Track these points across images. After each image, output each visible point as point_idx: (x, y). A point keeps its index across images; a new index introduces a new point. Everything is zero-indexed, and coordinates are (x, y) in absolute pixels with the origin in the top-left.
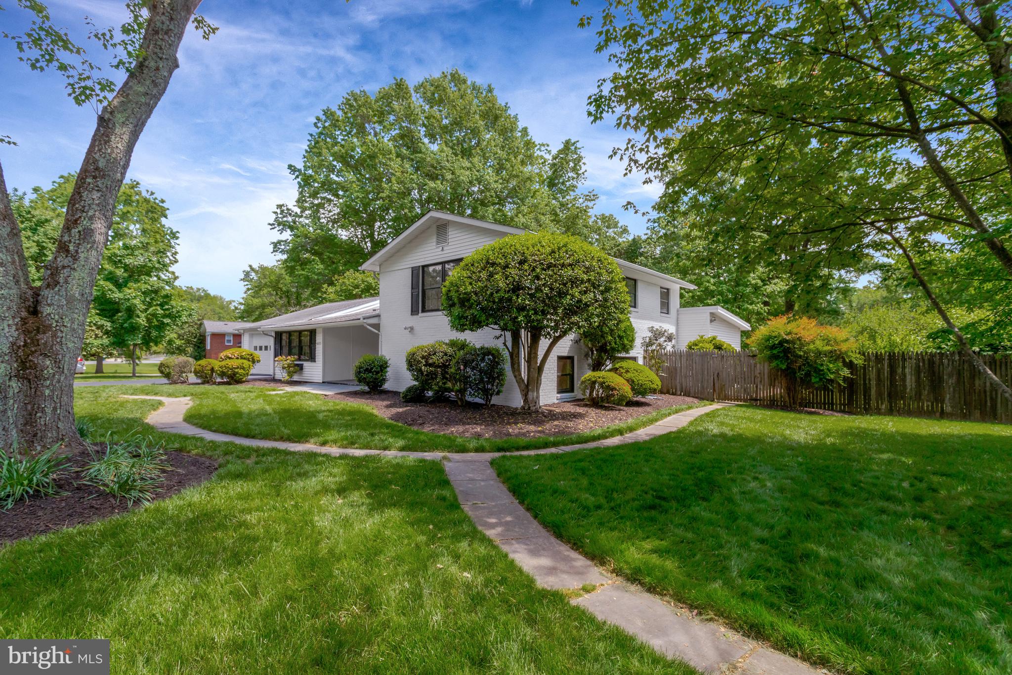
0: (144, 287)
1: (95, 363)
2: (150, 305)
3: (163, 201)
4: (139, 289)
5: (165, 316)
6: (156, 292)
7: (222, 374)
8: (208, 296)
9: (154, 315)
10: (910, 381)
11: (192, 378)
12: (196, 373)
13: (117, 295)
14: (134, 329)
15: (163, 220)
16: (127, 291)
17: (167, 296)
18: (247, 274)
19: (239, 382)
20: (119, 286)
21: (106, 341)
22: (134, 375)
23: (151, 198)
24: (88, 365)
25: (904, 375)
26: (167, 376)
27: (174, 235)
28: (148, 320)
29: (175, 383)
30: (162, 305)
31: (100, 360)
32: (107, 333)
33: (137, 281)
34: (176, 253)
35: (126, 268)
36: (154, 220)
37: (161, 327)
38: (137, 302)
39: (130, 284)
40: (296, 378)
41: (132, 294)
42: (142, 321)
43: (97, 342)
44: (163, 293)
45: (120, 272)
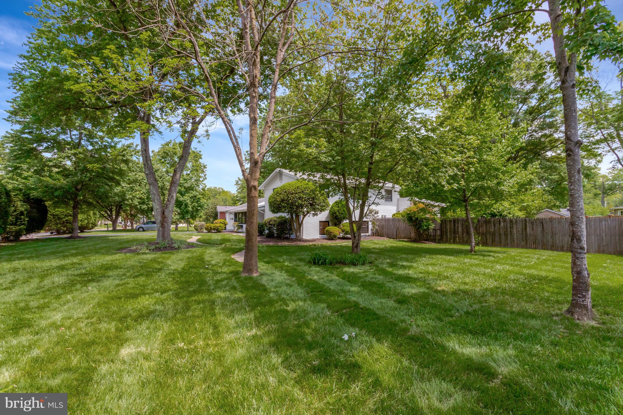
0: (191, 195)
1: (175, 226)
2: (193, 202)
3: (200, 152)
4: (189, 196)
5: (198, 206)
6: (195, 196)
7: (214, 229)
8: (223, 191)
9: (194, 206)
10: (460, 229)
11: (205, 231)
12: (206, 229)
13: (181, 199)
14: (187, 212)
15: (200, 160)
16: (185, 197)
17: (199, 198)
18: (237, 182)
19: (219, 232)
20: (182, 195)
21: (178, 217)
22: (188, 230)
23: (195, 151)
24: (173, 227)
25: (458, 226)
26: (197, 230)
27: (205, 167)
28: (192, 208)
29: (199, 232)
30: (197, 202)
31: (177, 225)
32: (179, 214)
33: (188, 193)
34: (205, 175)
35: (185, 187)
36: (197, 161)
37: (197, 210)
38: (188, 201)
39: (186, 194)
40: (240, 230)
41: (186, 198)
42: (190, 209)
43: (175, 218)
44: (198, 197)
45: (183, 189)
